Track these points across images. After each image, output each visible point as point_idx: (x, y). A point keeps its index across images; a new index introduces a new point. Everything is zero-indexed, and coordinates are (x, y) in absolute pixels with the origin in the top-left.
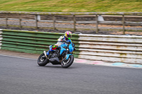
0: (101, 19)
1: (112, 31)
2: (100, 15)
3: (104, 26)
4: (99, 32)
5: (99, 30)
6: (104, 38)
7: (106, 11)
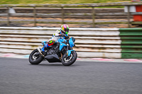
0: (12, 11)
1: (23, 24)
2: (11, 7)
3: (15, 18)
4: (10, 24)
5: (10, 22)
6: (15, 30)
7: (18, 3)
